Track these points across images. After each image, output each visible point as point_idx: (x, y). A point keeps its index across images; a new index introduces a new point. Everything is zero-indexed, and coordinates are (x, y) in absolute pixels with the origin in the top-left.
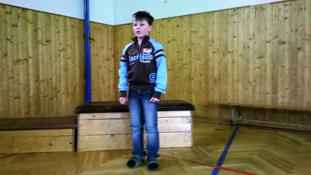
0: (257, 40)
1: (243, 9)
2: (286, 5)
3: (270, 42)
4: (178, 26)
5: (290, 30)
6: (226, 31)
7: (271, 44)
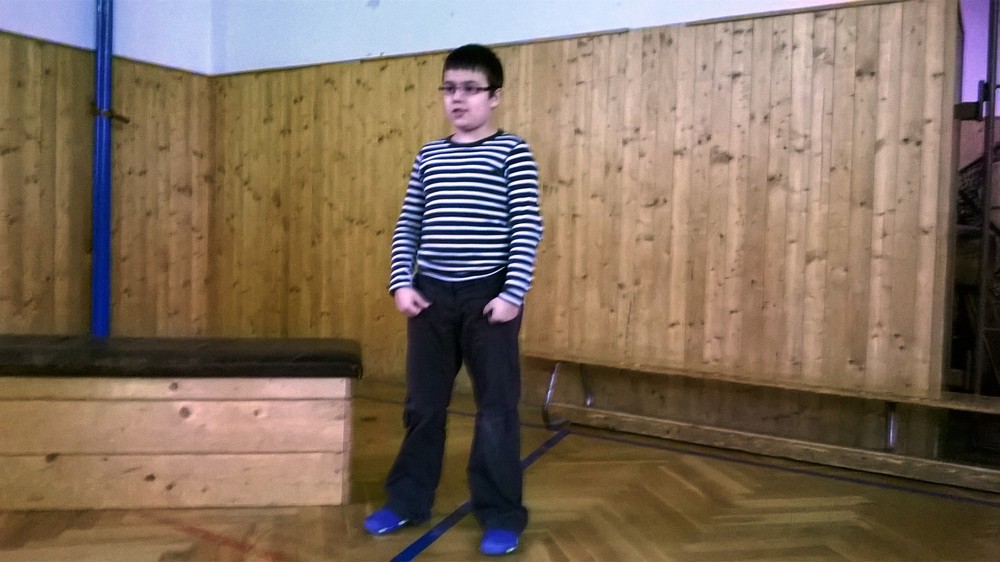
0: (647, 146)
1: (605, 39)
2: (737, 32)
3: (685, 152)
4: (410, 88)
5: (747, 114)
6: (554, 111)
7: (686, 161)
